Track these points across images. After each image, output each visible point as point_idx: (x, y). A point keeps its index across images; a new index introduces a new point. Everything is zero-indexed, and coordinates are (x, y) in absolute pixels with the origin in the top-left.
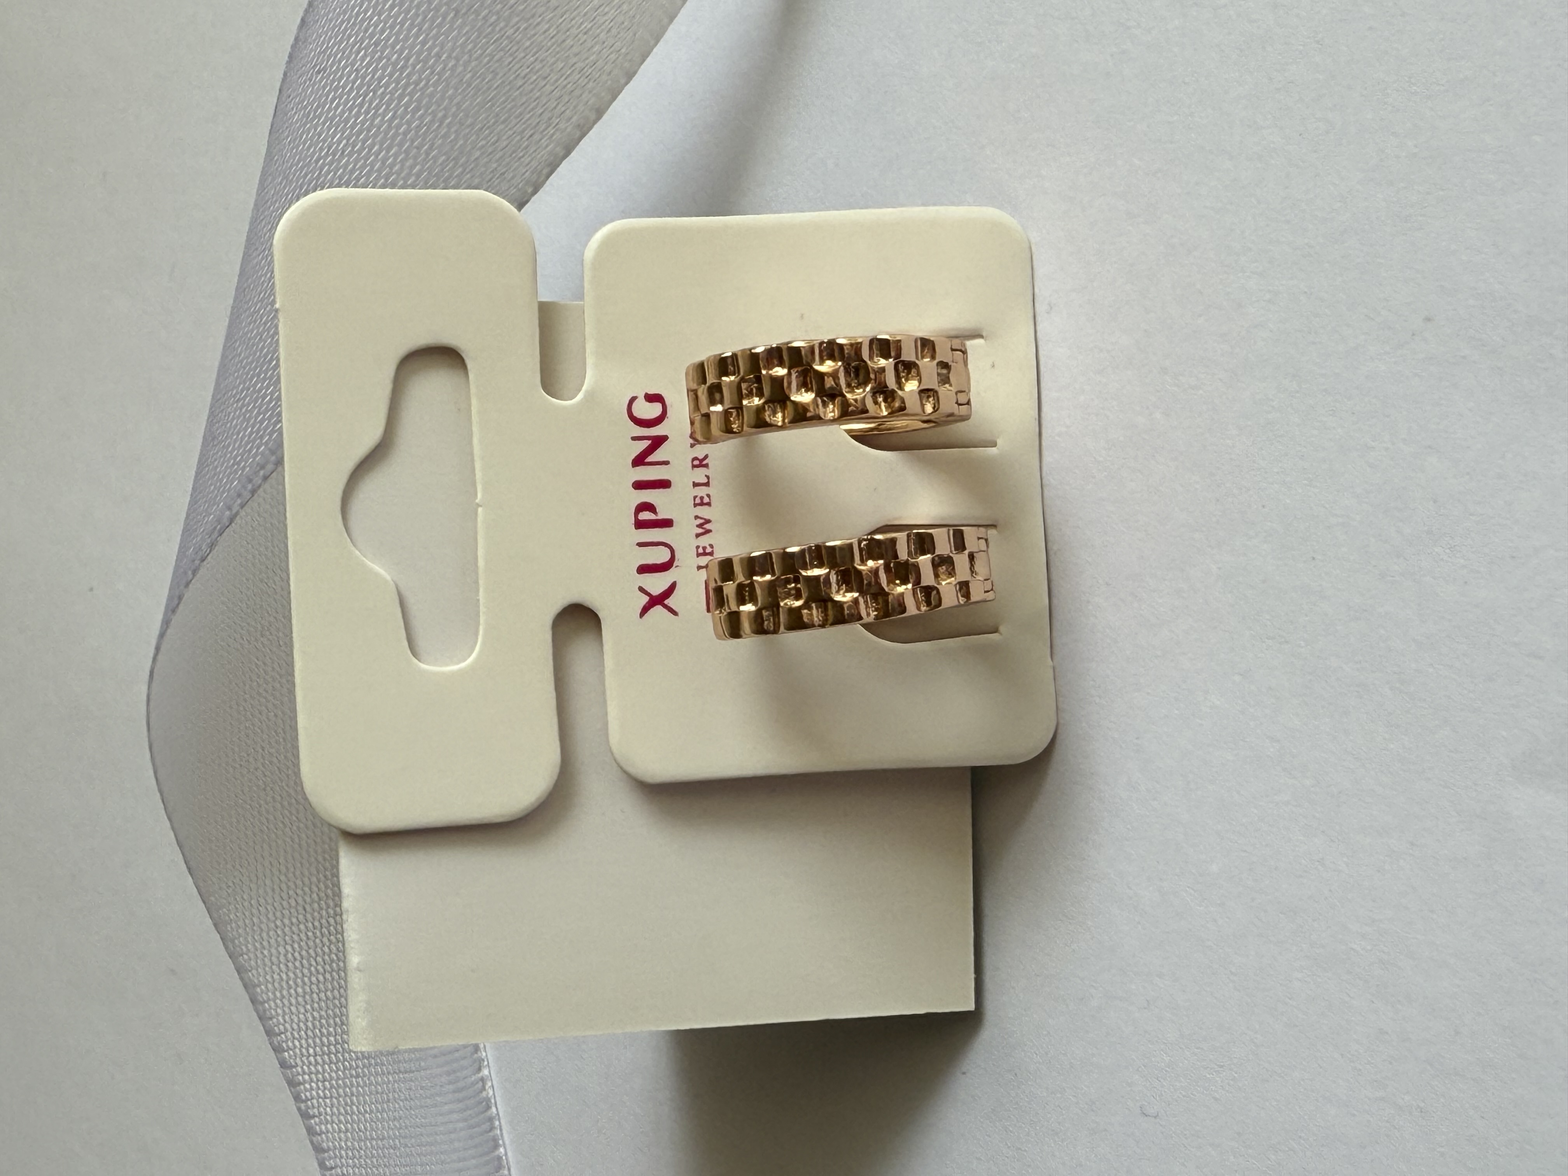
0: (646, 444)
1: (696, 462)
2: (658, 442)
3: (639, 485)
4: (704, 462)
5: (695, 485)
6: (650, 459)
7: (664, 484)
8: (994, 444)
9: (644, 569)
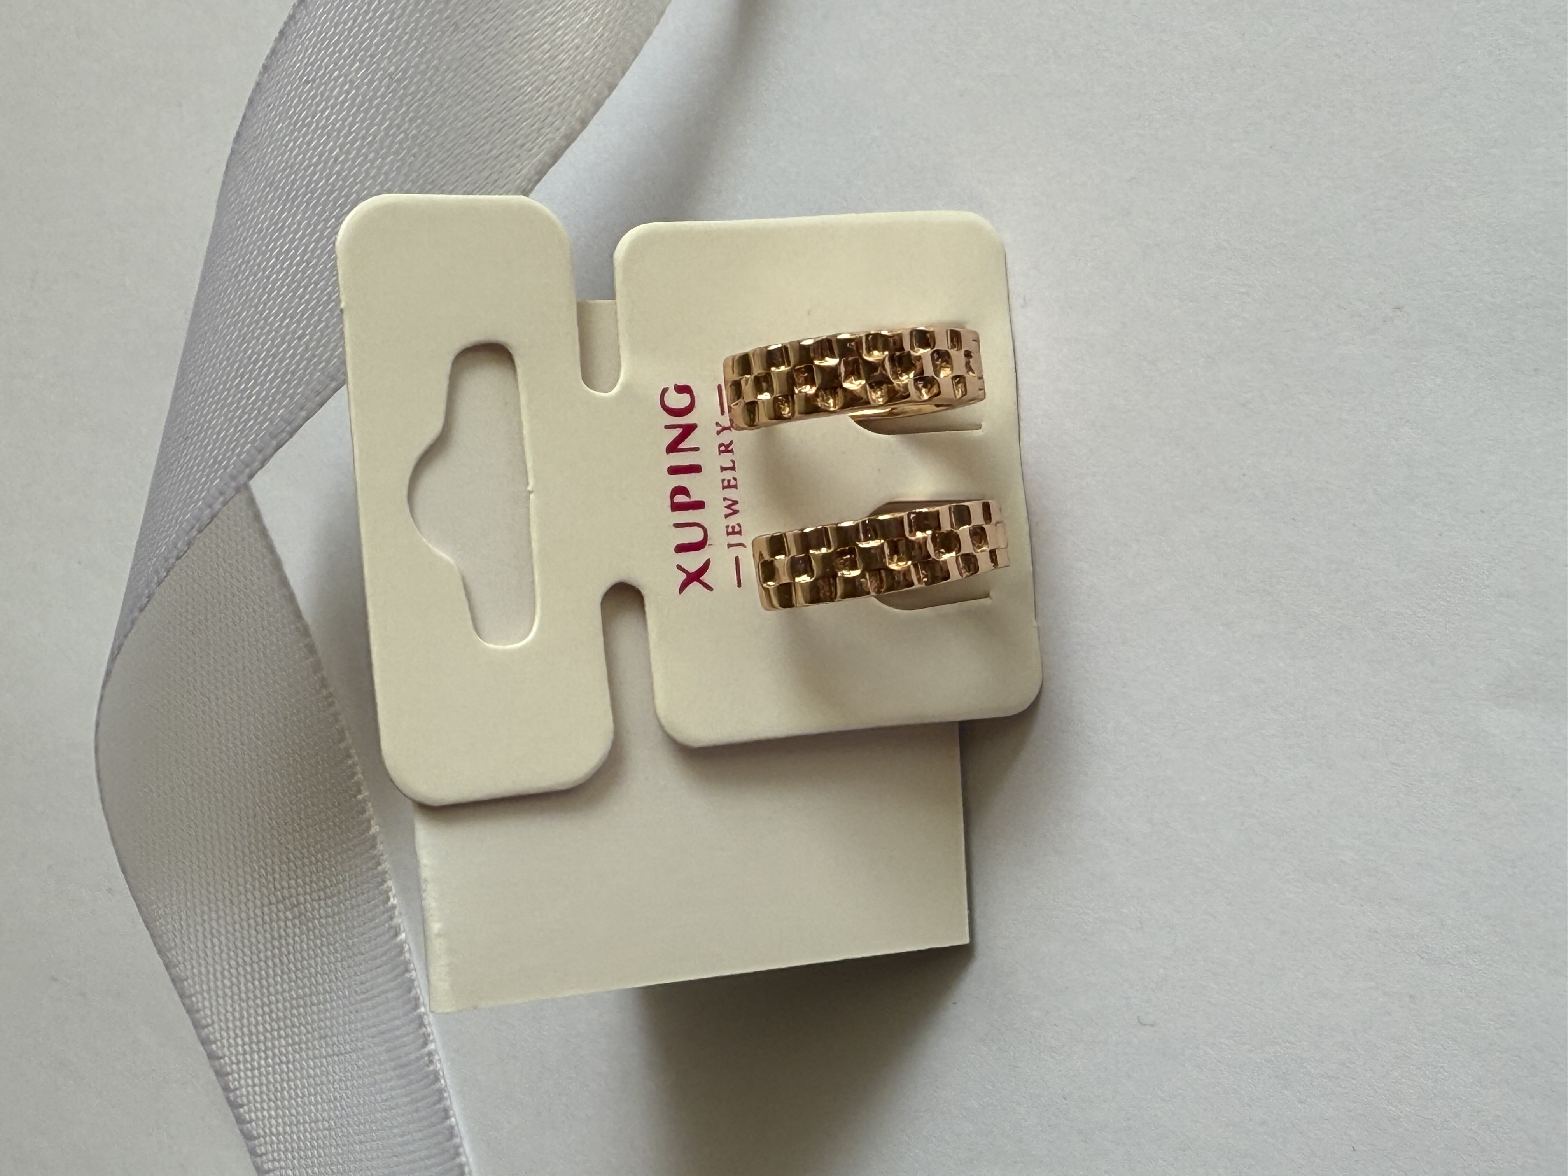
0: (677, 432)
1: (723, 448)
2: (689, 430)
3: (674, 470)
4: (730, 448)
5: (723, 469)
6: (682, 446)
7: (695, 469)
8: (979, 427)
9: (681, 548)
